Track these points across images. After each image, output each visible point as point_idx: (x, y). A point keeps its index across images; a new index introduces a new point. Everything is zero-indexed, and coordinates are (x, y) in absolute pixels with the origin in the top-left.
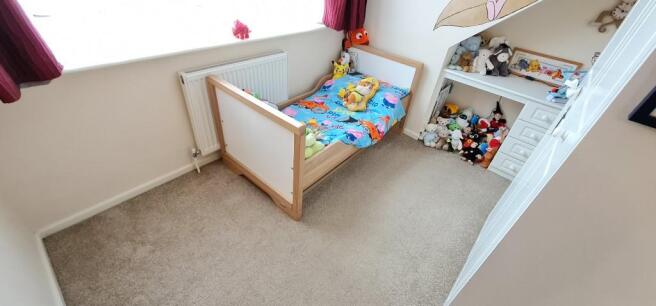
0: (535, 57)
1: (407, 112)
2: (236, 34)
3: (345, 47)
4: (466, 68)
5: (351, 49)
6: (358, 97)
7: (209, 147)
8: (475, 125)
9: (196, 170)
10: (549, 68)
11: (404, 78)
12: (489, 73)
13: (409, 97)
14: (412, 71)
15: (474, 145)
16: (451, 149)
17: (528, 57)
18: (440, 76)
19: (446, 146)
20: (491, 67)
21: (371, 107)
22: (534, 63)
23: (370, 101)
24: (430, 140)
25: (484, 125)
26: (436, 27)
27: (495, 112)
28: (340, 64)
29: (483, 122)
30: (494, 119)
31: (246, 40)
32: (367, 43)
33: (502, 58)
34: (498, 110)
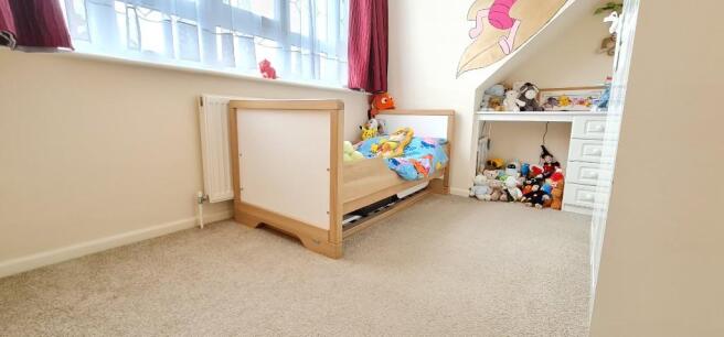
0: (560, 93)
1: (449, 156)
2: (263, 71)
3: (370, 115)
4: (498, 108)
5: (378, 116)
6: (393, 145)
7: (220, 192)
8: (526, 173)
9: (199, 227)
10: (579, 98)
11: (437, 129)
12: (522, 109)
13: (448, 146)
14: (444, 120)
15: (535, 188)
16: (510, 198)
17: (554, 94)
18: (475, 120)
19: (504, 196)
20: (523, 104)
21: (408, 152)
22: (563, 98)
23: (407, 147)
24: (483, 193)
25: (536, 170)
26: (457, 76)
27: (543, 156)
28: (367, 128)
29: (534, 168)
30: (546, 164)
31: (271, 80)
32: (393, 108)
33: (530, 95)
34: (545, 153)
